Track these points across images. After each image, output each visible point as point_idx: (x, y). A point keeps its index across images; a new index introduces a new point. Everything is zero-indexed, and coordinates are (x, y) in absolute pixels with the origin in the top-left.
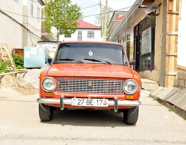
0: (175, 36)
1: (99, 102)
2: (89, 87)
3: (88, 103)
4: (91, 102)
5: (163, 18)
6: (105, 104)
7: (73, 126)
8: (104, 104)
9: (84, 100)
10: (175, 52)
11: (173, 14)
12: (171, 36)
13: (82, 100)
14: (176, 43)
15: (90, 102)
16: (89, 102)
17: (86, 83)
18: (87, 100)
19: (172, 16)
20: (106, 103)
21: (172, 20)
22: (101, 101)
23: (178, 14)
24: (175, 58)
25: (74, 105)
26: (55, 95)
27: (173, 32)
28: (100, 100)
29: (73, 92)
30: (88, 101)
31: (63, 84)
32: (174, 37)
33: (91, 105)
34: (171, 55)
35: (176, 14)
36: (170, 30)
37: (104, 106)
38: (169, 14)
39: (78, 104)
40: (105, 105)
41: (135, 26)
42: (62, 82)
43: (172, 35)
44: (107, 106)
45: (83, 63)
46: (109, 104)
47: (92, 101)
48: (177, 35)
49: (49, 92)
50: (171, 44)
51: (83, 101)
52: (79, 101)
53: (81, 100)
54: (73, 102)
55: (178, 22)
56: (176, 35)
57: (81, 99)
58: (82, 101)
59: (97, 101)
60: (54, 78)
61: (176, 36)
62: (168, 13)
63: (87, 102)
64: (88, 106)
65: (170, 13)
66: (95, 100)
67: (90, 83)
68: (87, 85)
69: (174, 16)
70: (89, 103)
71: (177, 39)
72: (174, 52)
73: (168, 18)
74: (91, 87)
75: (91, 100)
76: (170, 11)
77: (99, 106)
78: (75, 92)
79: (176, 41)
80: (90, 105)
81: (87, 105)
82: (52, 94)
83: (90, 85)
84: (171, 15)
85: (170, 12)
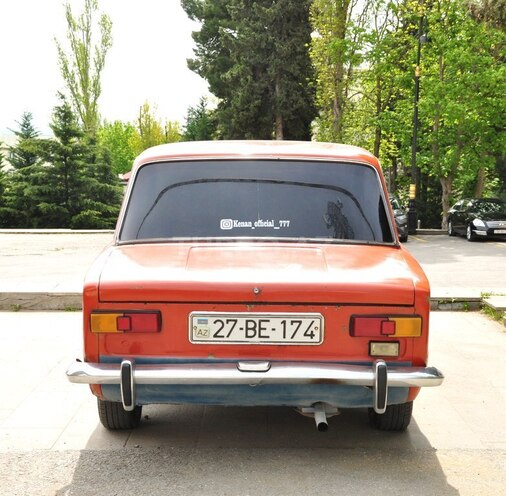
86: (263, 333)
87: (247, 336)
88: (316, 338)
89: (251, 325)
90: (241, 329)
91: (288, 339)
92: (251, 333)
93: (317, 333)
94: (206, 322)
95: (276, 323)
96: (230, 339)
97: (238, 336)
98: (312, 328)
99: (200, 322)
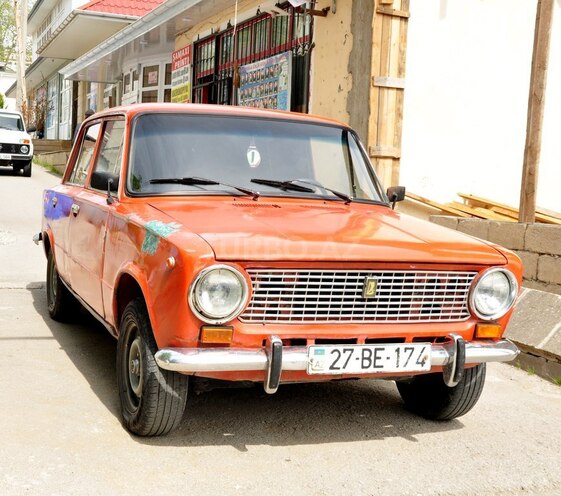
0: (395, 91)
1: (404, 356)
2: (363, 300)
3: (366, 363)
4: (376, 358)
5: (352, 26)
6: (420, 361)
7: (275, 447)
8: (418, 363)
9: (352, 350)
10: (394, 145)
11: (392, 16)
12: (386, 91)
13: (345, 351)
14: (399, 115)
15: (372, 358)
16: (369, 359)
17: (357, 284)
18: (364, 350)
19: (388, 24)
20: (425, 358)
21: (389, 37)
22: (409, 352)
23: (406, 19)
24: (393, 165)
25: (315, 372)
26: (240, 335)
27: (392, 80)
28: (406, 349)
29: (306, 319)
30: (367, 354)
31: (271, 292)
32: (393, 93)
33: (375, 367)
34: (383, 154)
35: (402, 18)
36: (383, 72)
37: (419, 369)
38: (381, 17)
39: (332, 368)
40: (423, 363)
41: (195, 39)
42: (269, 283)
43: (388, 88)
44: (427, 368)
45: (257, 196)
46: (433, 360)
47: (379, 354)
48: (402, 89)
49: (217, 326)
50: (385, 117)
51: (348, 353)
52: (336, 354)
53: (342, 352)
54: (314, 363)
55: (405, 46)
56: (398, 89)
57: (341, 347)
58: (344, 357)
59: (398, 350)
60: (242, 266)
61: (399, 92)
62: (378, 13)
63: (363, 358)
64: (364, 371)
65: (384, 14)
66: (390, 348)
67: (373, 284)
68: (359, 293)
69: (396, 23)
70: (370, 361)
71: (400, 101)
72: (392, 146)
73: (377, 28)
74: (370, 300)
75: (376, 350)
76: (384, 5)
77: (401, 369)
78: (313, 319)
79: (399, 109)
80: (372, 370)
81: (363, 367)
82: (228, 333)
83: (370, 292)
84: (385, 17)
85: (383, 10)
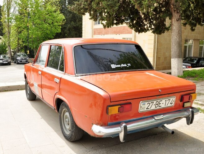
86: (160, 105)
87: (156, 107)
88: (173, 105)
89: (157, 103)
90: (154, 105)
91: (166, 106)
92: (157, 106)
93: (173, 103)
94: (145, 104)
95: (164, 101)
96: (151, 109)
97: (153, 108)
98: (172, 101)
99: (143, 105)
